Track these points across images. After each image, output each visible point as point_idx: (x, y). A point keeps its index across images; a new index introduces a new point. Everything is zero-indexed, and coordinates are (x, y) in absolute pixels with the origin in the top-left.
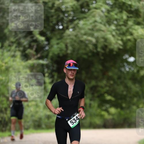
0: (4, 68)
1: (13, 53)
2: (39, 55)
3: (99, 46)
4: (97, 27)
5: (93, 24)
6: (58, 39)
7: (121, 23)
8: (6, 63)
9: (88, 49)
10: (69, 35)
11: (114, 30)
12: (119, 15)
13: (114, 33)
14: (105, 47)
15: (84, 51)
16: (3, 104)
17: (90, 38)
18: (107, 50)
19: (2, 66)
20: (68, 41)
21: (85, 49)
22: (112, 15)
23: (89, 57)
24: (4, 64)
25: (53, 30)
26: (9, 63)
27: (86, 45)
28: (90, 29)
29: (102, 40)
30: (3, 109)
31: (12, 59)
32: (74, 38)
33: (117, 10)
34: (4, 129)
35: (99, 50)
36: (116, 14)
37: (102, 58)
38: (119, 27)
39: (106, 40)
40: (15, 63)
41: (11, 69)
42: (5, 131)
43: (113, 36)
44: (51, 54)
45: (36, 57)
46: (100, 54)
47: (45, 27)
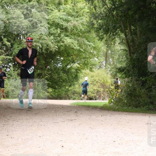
3: (44, 49)
4: (42, 38)
5: (40, 36)
6: (18, 45)
12: (55, 30)
13: (52, 41)
14: (47, 50)
18: (49, 51)
22: (51, 31)
29: (46, 45)
33: (54, 28)
35: (43, 51)
37: (45, 56)
38: (55, 38)
43: (52, 43)
44: (14, 53)
46: (44, 54)
47: (10, 37)
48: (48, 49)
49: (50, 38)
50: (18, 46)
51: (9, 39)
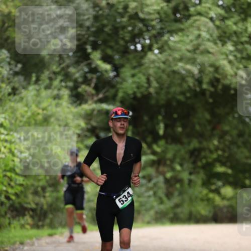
0: (40, 117)
1: (56, 92)
2: (101, 96)
3: (206, 80)
4: (202, 48)
5: (195, 42)
6: (134, 68)
7: (244, 39)
8: (43, 110)
9: (185, 86)
10: (153, 62)
11: (231, 52)
12: (240, 25)
13: (231, 58)
14: (215, 82)
15: (178, 89)
16: (39, 180)
17: (189, 67)
18: (220, 87)
19: (38, 114)
20: (151, 71)
21: (180, 85)
22: (227, 26)
23: (187, 98)
24: (40, 111)
25: (125, 52)
26: (50, 108)
27: (183, 79)
28: (189, 51)
29: (211, 69)
30: (39, 189)
31: (54, 102)
32: (162, 66)
33: (236, 18)
34: (40, 223)
35: (205, 86)
36: (235, 24)
37: (211, 100)
38: (240, 47)
39: (217, 69)
40: (58, 109)
41: (52, 120)
42: (43, 226)
43: (230, 62)
44: (120, 94)
45: (96, 98)
46: (208, 93)
47: (111, 47)
48: (218, 80)
49: (224, 49)
50: (133, 72)
51: (109, 52)
